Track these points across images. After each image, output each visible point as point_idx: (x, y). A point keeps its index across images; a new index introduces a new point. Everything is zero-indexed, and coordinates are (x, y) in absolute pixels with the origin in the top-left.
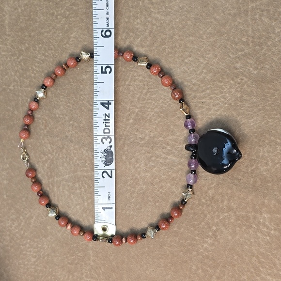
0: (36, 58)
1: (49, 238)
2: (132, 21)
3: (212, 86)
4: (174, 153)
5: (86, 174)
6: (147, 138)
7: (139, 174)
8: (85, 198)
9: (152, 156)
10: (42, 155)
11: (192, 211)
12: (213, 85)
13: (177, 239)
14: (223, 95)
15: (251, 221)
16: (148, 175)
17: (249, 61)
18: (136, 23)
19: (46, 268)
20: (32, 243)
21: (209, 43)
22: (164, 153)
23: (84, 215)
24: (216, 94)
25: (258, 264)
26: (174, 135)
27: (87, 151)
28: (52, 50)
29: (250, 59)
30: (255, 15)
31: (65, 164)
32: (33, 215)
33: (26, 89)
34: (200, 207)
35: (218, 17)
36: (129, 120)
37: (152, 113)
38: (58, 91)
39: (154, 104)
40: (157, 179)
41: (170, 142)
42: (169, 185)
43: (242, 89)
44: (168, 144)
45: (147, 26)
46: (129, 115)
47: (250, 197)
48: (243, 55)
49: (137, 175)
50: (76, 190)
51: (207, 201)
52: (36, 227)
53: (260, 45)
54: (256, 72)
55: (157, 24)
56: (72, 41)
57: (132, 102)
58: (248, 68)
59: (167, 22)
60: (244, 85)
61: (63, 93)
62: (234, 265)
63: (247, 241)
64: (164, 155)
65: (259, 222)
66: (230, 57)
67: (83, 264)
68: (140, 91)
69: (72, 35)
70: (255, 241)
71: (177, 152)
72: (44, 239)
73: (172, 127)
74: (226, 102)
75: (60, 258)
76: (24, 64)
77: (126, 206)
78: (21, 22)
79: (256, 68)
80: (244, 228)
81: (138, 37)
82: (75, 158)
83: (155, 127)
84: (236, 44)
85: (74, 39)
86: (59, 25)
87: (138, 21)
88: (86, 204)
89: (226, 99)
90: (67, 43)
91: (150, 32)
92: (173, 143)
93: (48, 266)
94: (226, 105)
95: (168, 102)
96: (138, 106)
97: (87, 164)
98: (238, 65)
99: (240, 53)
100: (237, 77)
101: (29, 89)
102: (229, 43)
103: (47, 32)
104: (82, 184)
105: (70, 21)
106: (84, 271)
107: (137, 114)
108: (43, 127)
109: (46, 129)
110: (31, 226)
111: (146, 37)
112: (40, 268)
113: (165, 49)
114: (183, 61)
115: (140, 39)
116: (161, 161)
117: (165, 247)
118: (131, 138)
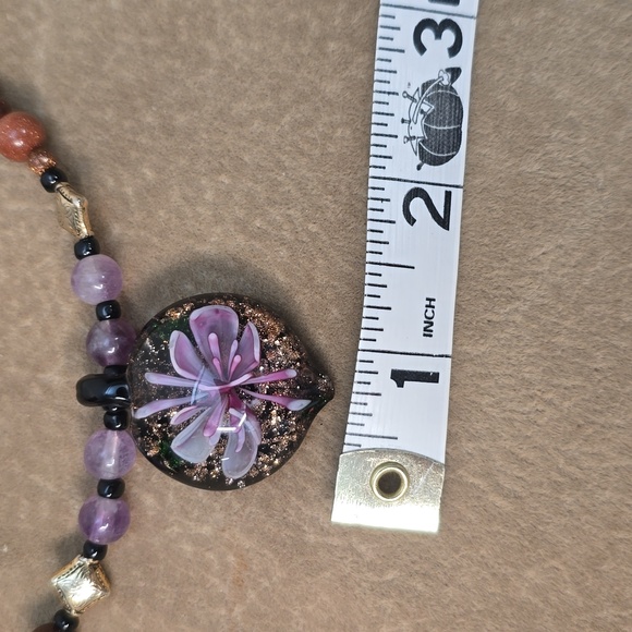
108: (223, 589)
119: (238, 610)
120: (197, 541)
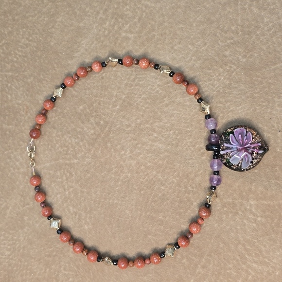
0: (19, 42)
1: (25, 230)
2: (121, 7)
3: (201, 74)
4: (161, 140)
5: (68, 162)
6: (133, 125)
7: (124, 162)
8: (66, 186)
9: (138, 143)
10: (21, 142)
11: (179, 199)
12: (202, 72)
13: (162, 227)
14: (211, 82)
15: (238, 208)
16: (134, 162)
17: (238, 49)
18: (125, 9)
19: (21, 261)
20: (7, 235)
21: (198, 31)
22: (150, 140)
23: (65, 205)
24: (205, 81)
25: (244, 252)
26: (161, 121)
27: (70, 137)
28: (36, 34)
29: (238, 47)
30: (245, 5)
31: (47, 152)
32: (9, 205)
33: (7, 73)
34: (187, 195)
35: (208, 6)
36: (115, 106)
37: (140, 100)
38: (42, 76)
39: (142, 90)
40: (143, 167)
41: (157, 129)
42: (155, 172)
43: (230, 76)
44: (154, 131)
45: (137, 13)
46: (116, 102)
47: (237, 184)
48: (232, 43)
49: (122, 163)
50: (57, 178)
51: (193, 188)
52: (12, 218)
53: (249, 33)
54: (244, 60)
55: (147, 11)
56: (58, 25)
57: (119, 88)
58: (237, 56)
59: (157, 9)
60: (233, 72)
61: (46, 79)
62: (220, 254)
63: (233, 228)
64: (150, 143)
65: (246, 209)
66: (219, 44)
67: (62, 256)
68: (128, 77)
69: (59, 20)
70: (241, 228)
71: (163, 139)
72: (20, 231)
73: (159, 114)
74: (214, 89)
75: (37, 250)
76: (7, 48)
77: (109, 195)
78: (5, 6)
79: (245, 56)
80: (230, 215)
81: (127, 23)
82: (58, 146)
83: (142, 113)
84: (226, 32)
85: (60, 24)
86: (44, 10)
87: (128, 7)
88: (67, 193)
89: (214, 86)
90: (53, 27)
91: (140, 19)
92: (160, 129)
93: (23, 260)
94: (215, 93)
95: (155, 89)
96: (125, 93)
97: (69, 152)
98: (227, 53)
99: (229, 41)
100: (226, 65)
101: (10, 74)
102: (219, 31)
103: (32, 16)
104: (64, 172)
105: (56, 5)
106: (62, 263)
107: (124, 100)
108: (23, 113)
109: (27, 115)
110: (6, 217)
111: (135, 24)
112: (14, 262)
113: (154, 36)
114: (172, 48)
115: (128, 25)
116: (147, 148)
117: (150, 237)
118: (117, 125)
119: (26, 117)
120: (18, 104)
